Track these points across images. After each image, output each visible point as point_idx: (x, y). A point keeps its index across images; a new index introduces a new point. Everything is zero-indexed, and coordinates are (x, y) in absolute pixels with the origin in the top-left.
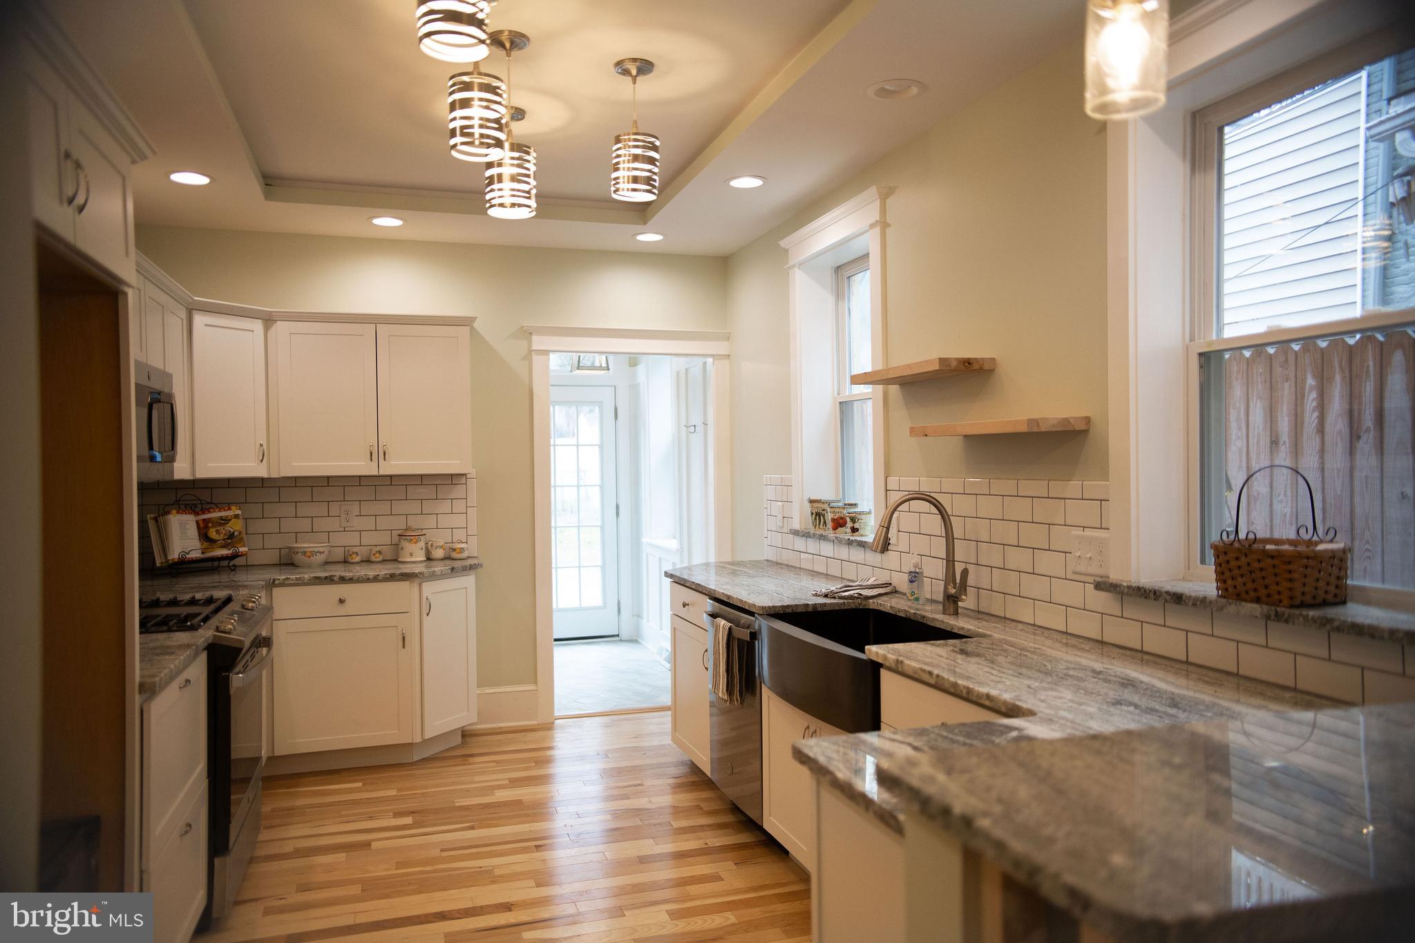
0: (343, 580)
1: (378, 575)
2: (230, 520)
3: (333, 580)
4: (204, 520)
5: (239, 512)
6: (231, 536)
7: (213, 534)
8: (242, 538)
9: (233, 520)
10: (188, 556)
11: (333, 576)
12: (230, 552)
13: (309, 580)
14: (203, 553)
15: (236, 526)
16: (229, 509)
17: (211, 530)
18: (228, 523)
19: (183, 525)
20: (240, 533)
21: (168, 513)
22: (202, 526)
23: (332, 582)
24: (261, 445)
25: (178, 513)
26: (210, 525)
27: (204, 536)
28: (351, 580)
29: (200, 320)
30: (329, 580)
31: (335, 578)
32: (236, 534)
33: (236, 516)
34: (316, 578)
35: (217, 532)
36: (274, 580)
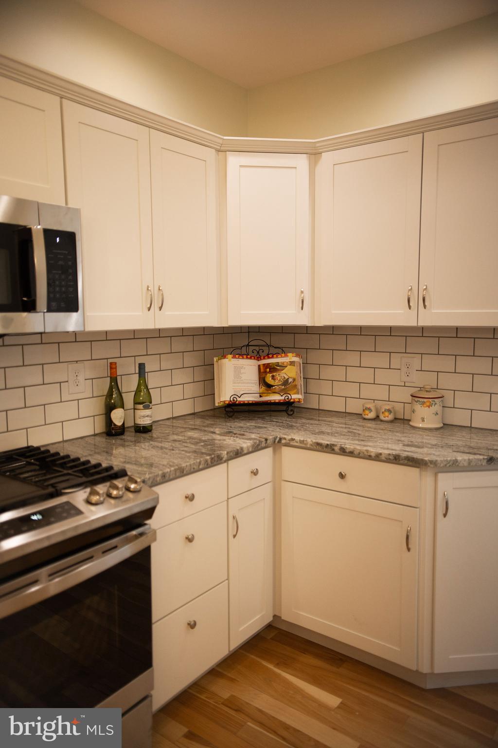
0: (343, 451)
1: (381, 454)
2: (286, 367)
3: (333, 450)
4: (264, 365)
5: (296, 359)
6: (286, 382)
7: (269, 379)
8: (296, 385)
9: (289, 367)
10: (239, 399)
11: (333, 445)
12: (283, 398)
13: (311, 445)
14: (261, 396)
15: (290, 373)
16: (286, 356)
17: (268, 375)
18: (283, 369)
19: (238, 371)
20: (294, 380)
21: (224, 357)
22: (262, 371)
23: (333, 452)
24: (302, 292)
25: (234, 357)
26: (268, 370)
27: (263, 381)
28: (351, 454)
29: (234, 161)
30: (329, 449)
31: (337, 449)
32: (290, 380)
33: (292, 363)
34: (318, 444)
35: (273, 377)
36: (280, 439)
